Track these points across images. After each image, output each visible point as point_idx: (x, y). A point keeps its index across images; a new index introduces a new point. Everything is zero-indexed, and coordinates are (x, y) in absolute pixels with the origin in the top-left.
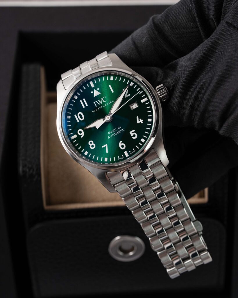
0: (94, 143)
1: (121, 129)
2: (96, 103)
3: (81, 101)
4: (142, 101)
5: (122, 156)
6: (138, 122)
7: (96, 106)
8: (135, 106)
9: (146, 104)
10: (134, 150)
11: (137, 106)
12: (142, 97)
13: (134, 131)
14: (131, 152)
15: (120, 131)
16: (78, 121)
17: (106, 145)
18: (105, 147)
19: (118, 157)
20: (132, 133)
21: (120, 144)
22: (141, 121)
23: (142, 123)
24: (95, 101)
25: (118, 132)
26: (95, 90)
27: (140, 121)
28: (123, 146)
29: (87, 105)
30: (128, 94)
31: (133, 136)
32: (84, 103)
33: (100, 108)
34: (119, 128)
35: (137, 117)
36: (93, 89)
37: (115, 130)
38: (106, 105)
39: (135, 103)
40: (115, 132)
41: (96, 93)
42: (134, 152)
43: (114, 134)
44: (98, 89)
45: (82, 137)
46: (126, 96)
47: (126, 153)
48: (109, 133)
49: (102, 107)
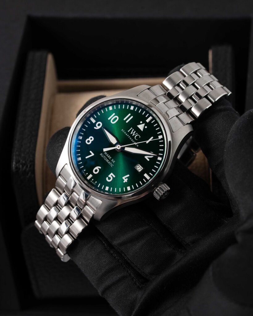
0: (92, 142)
1: (112, 163)
2: (132, 130)
3: (130, 114)
4: (146, 175)
5: (87, 174)
6: (124, 178)
7: (129, 131)
8: (139, 168)
9: (144, 179)
10: (95, 183)
11: (140, 171)
12: (150, 173)
13: (114, 176)
14: (93, 181)
15: (110, 163)
16: (109, 119)
17: (93, 154)
18: (91, 154)
19: (85, 170)
21: (97, 168)
23: (124, 182)
24: (133, 128)
25: (108, 162)
26: (144, 124)
28: (96, 171)
29: (127, 122)
30: (148, 158)
32: (128, 118)
33: (128, 135)
34: (113, 161)
35: (128, 175)
36: (144, 122)
37: (110, 158)
38: (132, 140)
39: (143, 168)
40: (108, 158)
41: (141, 127)
42: (94, 184)
43: (106, 159)
44: (146, 127)
45: (95, 128)
46: (146, 157)
47: (91, 176)
48: (106, 153)
49: (129, 137)
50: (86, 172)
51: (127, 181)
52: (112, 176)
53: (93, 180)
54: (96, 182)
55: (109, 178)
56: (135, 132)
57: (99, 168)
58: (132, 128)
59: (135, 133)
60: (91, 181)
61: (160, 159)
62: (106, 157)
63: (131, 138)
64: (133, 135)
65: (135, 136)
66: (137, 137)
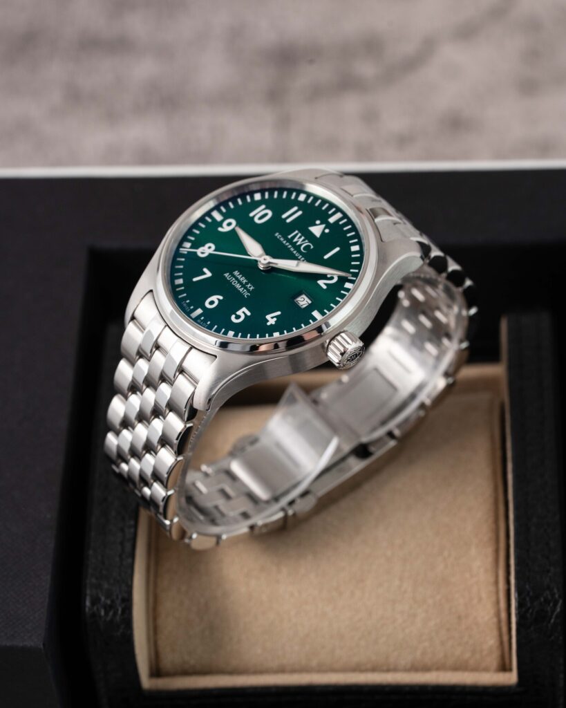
0: (210, 253)
2: (297, 234)
3: (295, 208)
4: (315, 313)
5: (192, 307)
6: (268, 317)
7: (290, 237)
8: (303, 301)
9: (310, 320)
10: (206, 324)
11: (304, 306)
12: (325, 310)
13: (249, 313)
15: (243, 290)
16: (251, 215)
17: (208, 274)
18: (204, 274)
19: (188, 301)
20: (243, 312)
21: (216, 298)
22: (272, 322)
23: (268, 324)
24: (300, 232)
25: (240, 288)
26: (323, 226)
27: (271, 319)
28: (212, 303)
29: (289, 220)
30: (325, 284)
31: (236, 315)
32: (291, 215)
34: (250, 287)
35: (279, 313)
36: (324, 222)
37: (244, 281)
39: (311, 302)
40: (240, 282)
41: (317, 230)
42: (203, 325)
43: (235, 283)
44: (327, 231)
45: (220, 229)
46: (322, 283)
47: (199, 311)
48: (236, 273)
49: (290, 246)
50: (189, 305)
51: (274, 323)
52: (244, 312)
53: (202, 318)
54: (209, 323)
55: (238, 317)
56: (303, 238)
57: (219, 299)
58: (297, 232)
59: (303, 240)
60: (200, 320)
61: (349, 286)
62: (237, 279)
63: (292, 249)
64: (298, 243)
65: (301, 245)
66: (307, 248)
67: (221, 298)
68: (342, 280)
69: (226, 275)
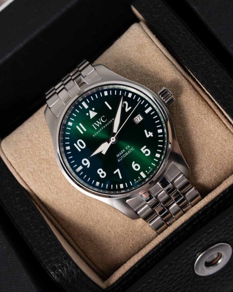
0: (103, 171)
1: (130, 148)
2: (95, 125)
3: (77, 127)
4: (147, 111)
5: (139, 178)
6: (148, 136)
7: (96, 129)
8: (139, 119)
9: (151, 114)
11: (142, 119)
12: (145, 106)
13: (145, 147)
14: (148, 171)
15: (130, 151)
16: (80, 150)
17: (118, 170)
18: (117, 172)
19: (135, 180)
21: (134, 166)
22: (151, 134)
23: (152, 136)
24: (93, 123)
25: (128, 153)
26: (90, 111)
27: (149, 135)
28: (137, 167)
29: (85, 130)
30: (128, 108)
32: (81, 128)
33: (101, 130)
34: (128, 147)
35: (146, 131)
36: (87, 111)
37: (124, 151)
38: (106, 125)
39: (139, 115)
40: (124, 153)
41: (92, 114)
42: (151, 170)
43: (124, 156)
44: (93, 109)
45: (88, 167)
46: (127, 110)
47: (142, 174)
48: (118, 156)
50: (137, 179)
51: (152, 133)
52: (144, 150)
53: (146, 171)
54: (150, 168)
55: (147, 152)
56: (97, 122)
57: (134, 164)
58: (93, 125)
59: (99, 121)
60: (148, 173)
61: (130, 95)
62: (122, 155)
63: (104, 127)
64: (101, 124)
65: (102, 122)
66: (104, 119)
67: (134, 162)
68: (126, 99)
69: (119, 161)
